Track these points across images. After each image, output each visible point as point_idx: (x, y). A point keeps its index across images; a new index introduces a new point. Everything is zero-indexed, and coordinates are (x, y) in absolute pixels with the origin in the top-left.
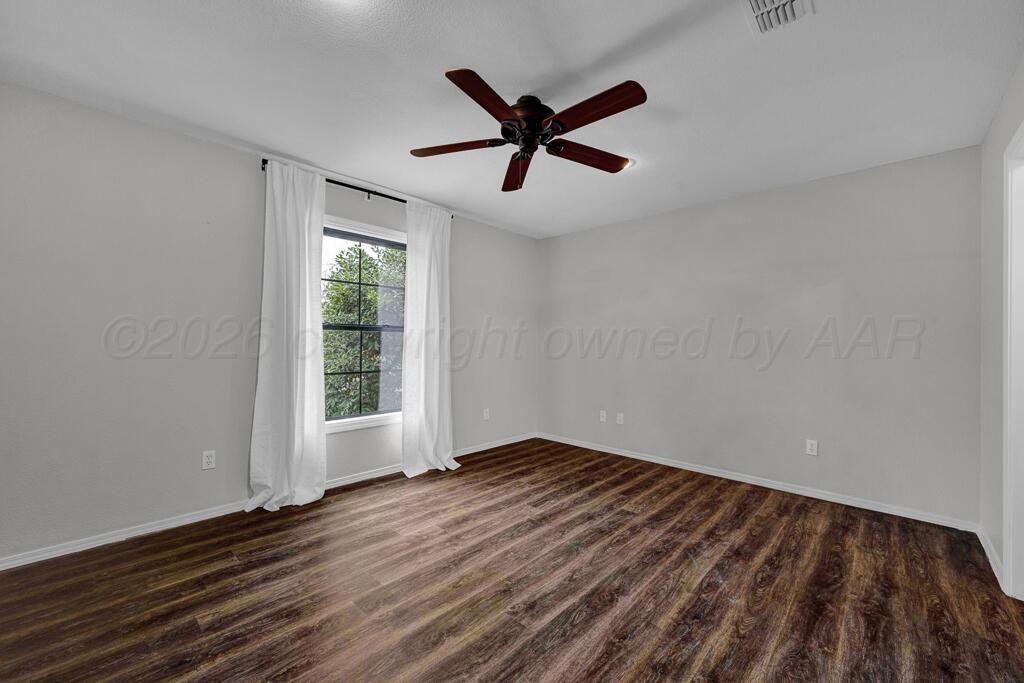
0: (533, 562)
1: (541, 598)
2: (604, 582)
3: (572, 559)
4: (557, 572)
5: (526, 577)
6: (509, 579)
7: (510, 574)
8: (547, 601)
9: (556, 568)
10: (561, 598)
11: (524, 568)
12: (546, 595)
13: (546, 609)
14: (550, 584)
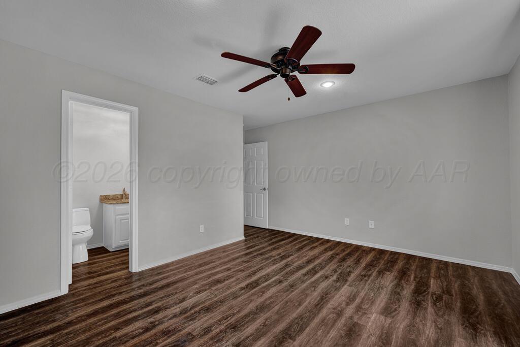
0: (283, 300)
1: (277, 285)
2: (248, 292)
3: (261, 303)
4: (270, 295)
5: (285, 292)
6: (293, 291)
7: (293, 293)
8: (275, 284)
9: (270, 298)
10: (269, 285)
11: (287, 297)
12: (275, 286)
13: (275, 281)
14: (273, 290)
